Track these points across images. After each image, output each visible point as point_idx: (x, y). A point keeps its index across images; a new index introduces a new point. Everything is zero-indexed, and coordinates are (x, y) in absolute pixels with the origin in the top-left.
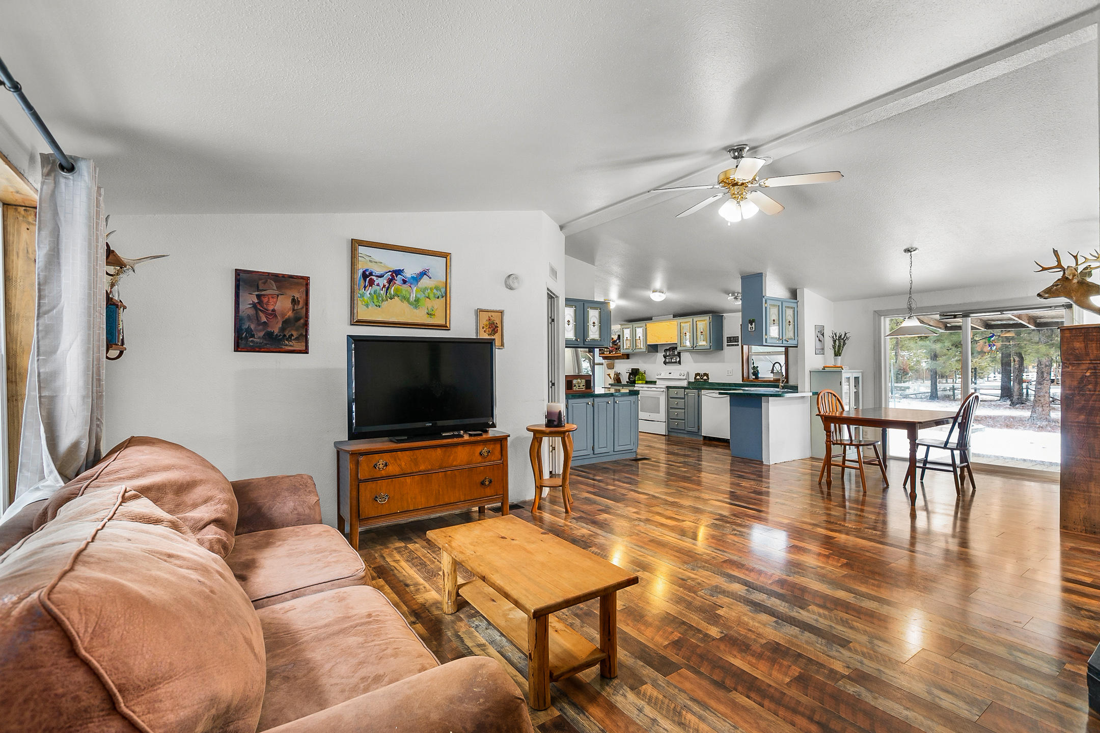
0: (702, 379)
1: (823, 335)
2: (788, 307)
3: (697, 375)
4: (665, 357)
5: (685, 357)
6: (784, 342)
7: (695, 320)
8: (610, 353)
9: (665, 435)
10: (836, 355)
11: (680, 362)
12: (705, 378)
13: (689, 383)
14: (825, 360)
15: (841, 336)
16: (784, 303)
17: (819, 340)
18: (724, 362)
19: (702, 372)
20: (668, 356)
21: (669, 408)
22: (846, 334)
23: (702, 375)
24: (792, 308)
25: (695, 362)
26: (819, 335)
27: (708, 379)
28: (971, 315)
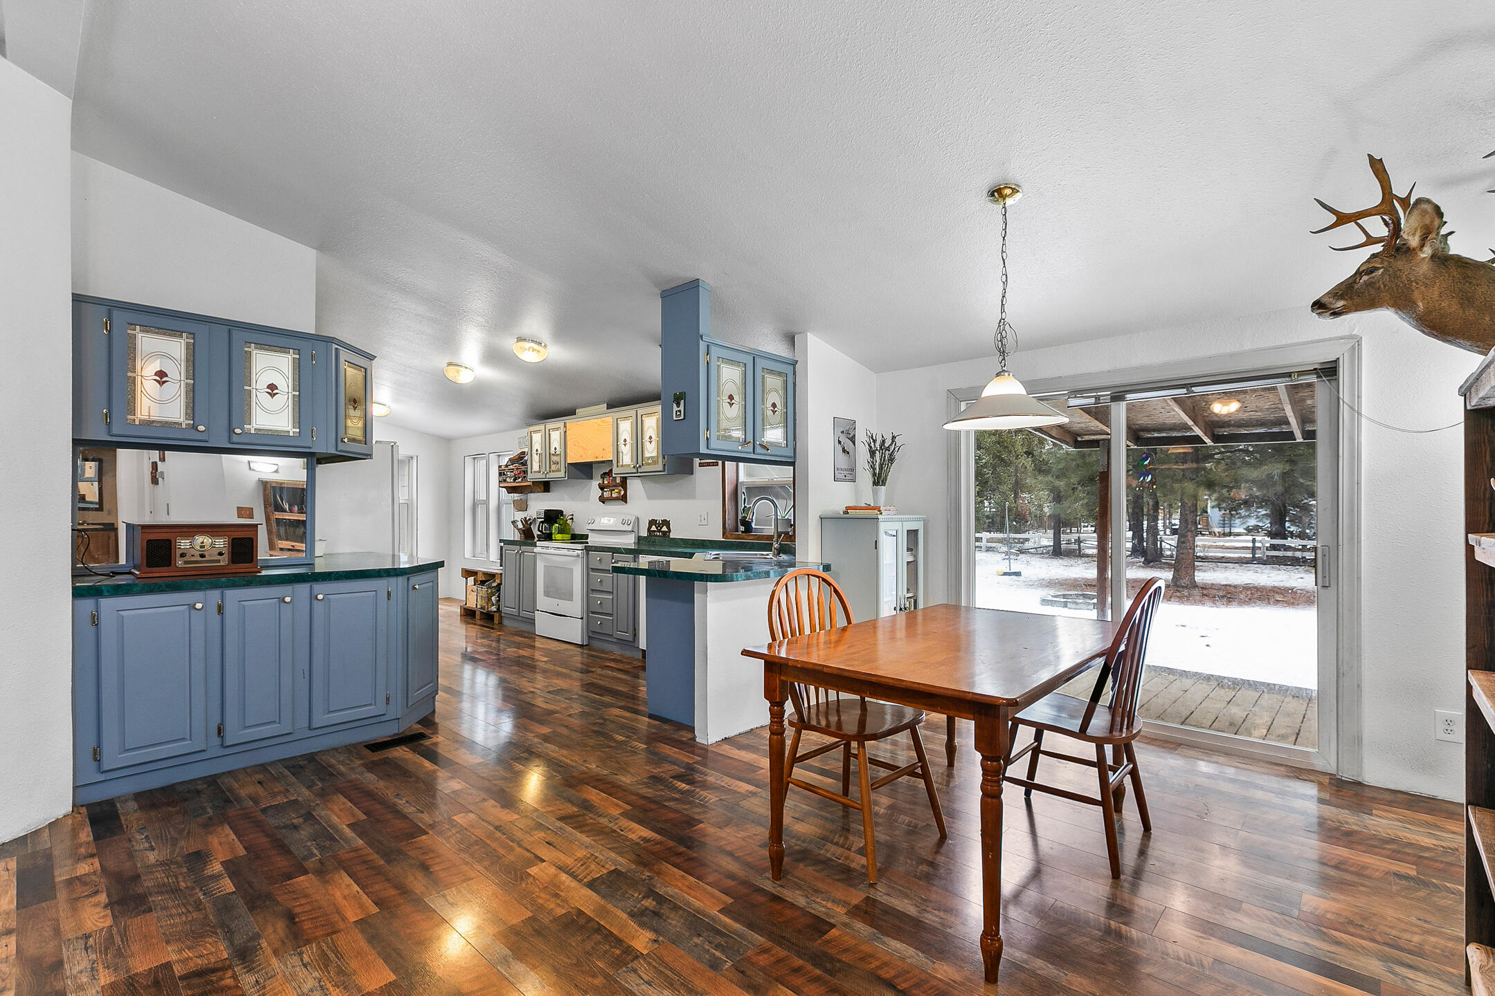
0: (659, 531)
1: (853, 440)
2: (771, 372)
3: (652, 522)
4: (602, 488)
5: (635, 487)
6: (759, 450)
7: (640, 412)
8: (515, 480)
9: (581, 646)
10: (876, 483)
11: (624, 499)
12: (664, 529)
13: (640, 539)
14: (857, 493)
15: (884, 442)
16: (758, 360)
17: (844, 451)
18: (694, 498)
19: (659, 518)
20: (607, 486)
21: (590, 590)
22: (894, 438)
23: (659, 524)
24: (780, 374)
25: (650, 497)
26: (843, 439)
27: (670, 531)
28: (1129, 396)
